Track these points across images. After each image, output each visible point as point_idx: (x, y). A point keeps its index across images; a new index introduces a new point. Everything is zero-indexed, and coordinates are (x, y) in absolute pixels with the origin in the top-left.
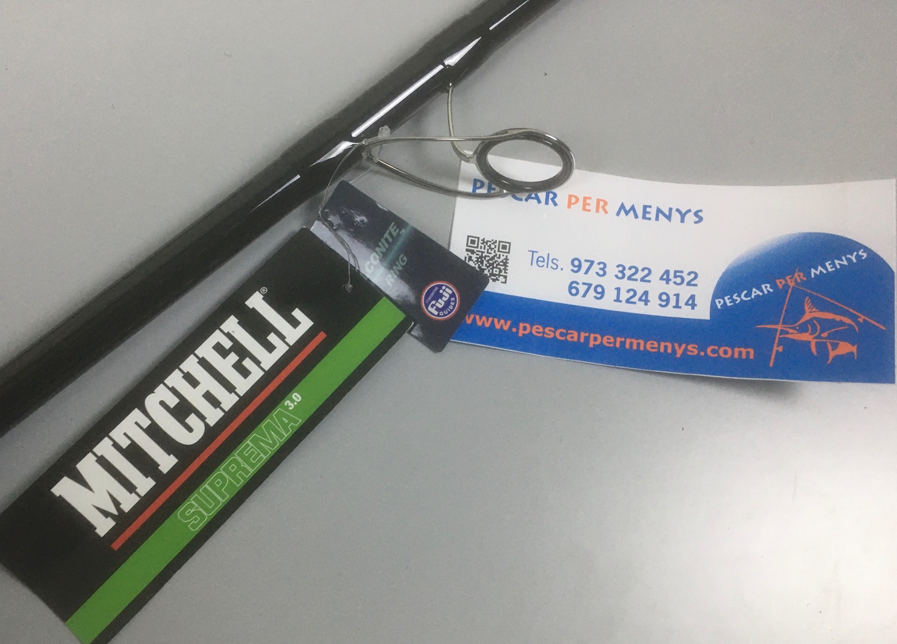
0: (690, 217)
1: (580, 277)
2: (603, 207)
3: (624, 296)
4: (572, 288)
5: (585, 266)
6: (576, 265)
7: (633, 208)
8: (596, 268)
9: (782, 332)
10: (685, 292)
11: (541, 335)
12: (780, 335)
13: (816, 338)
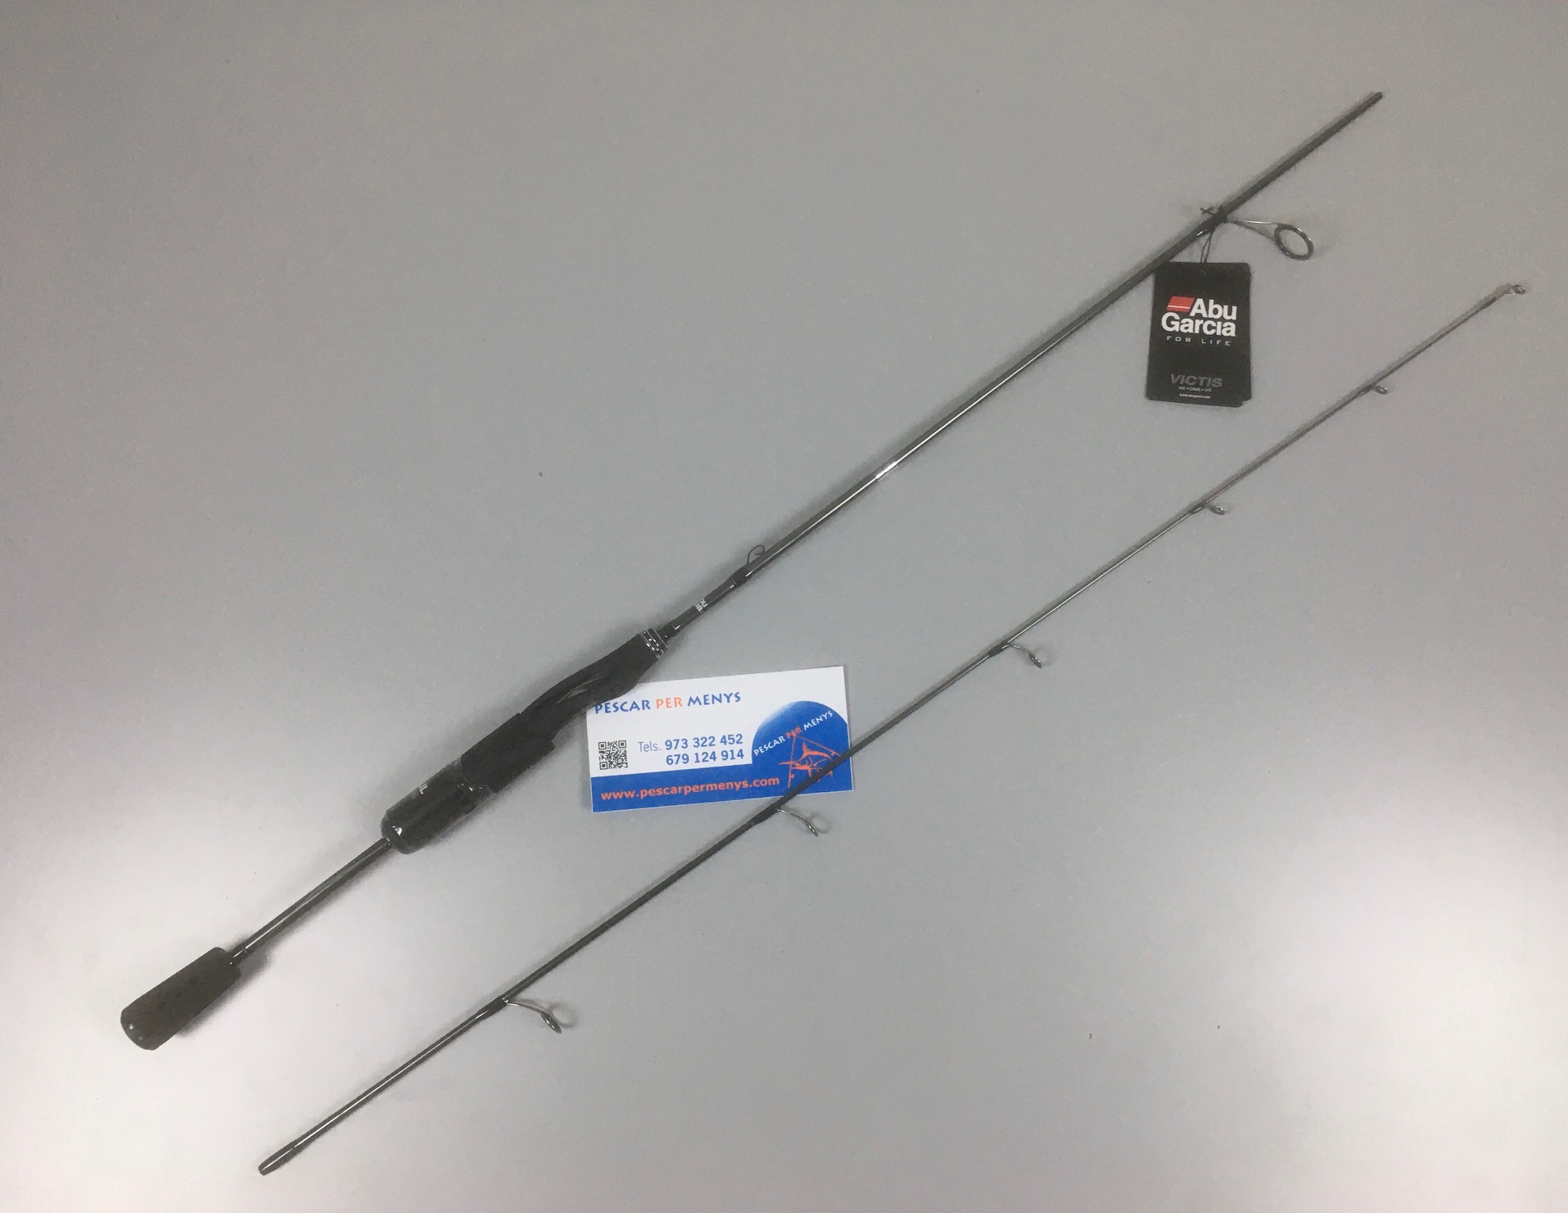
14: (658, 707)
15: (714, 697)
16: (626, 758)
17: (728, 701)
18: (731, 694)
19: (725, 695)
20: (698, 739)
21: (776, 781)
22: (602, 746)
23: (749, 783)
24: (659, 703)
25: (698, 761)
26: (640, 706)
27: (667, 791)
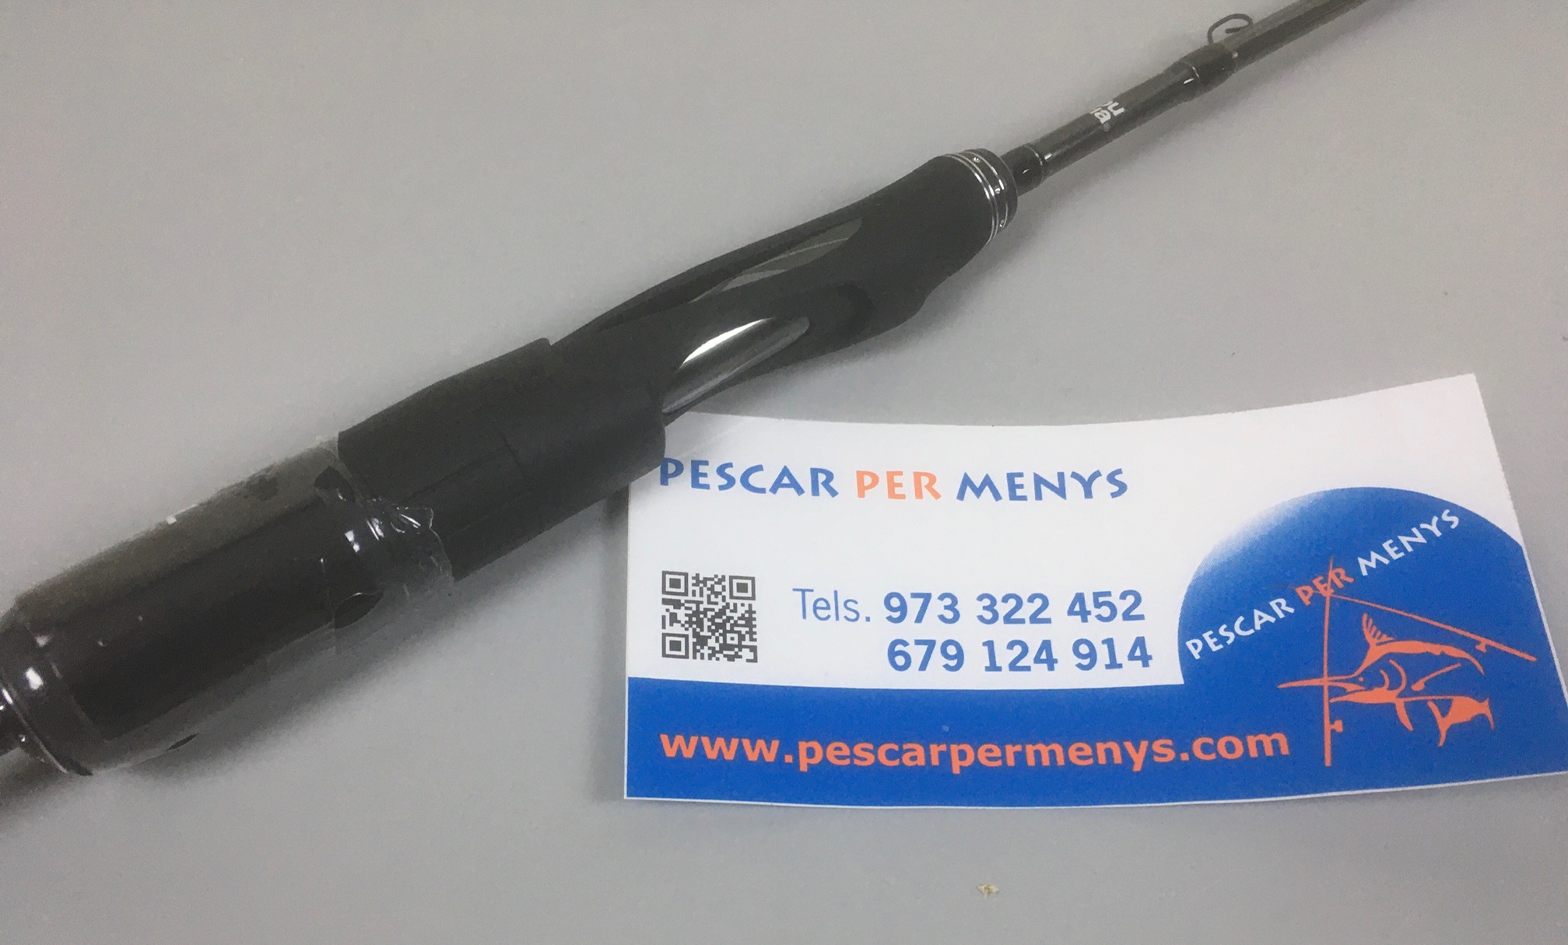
2: (929, 487)
9: (1335, 691)
11: (847, 762)
12: (1330, 697)
13: (1400, 696)
14: (861, 494)
15: (1039, 481)
16: (751, 633)
17: (1088, 494)
18: (1097, 474)
19: (1075, 475)
20: (993, 601)
21: (1275, 743)
22: (675, 583)
23: (1179, 748)
24: (865, 482)
25: (993, 667)
26: (805, 483)
27: (891, 755)
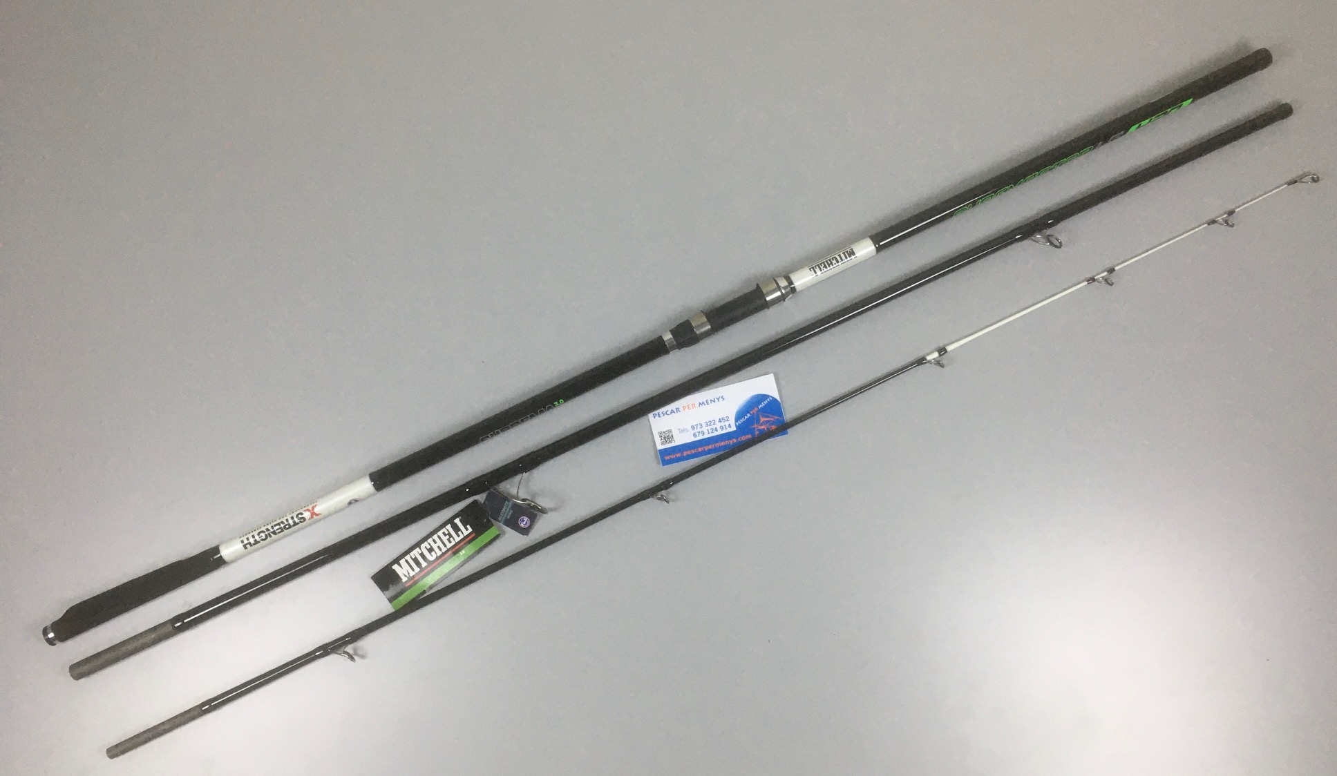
0: (721, 399)
1: (696, 431)
3: (710, 432)
4: (694, 435)
5: (696, 427)
6: (693, 427)
7: (703, 403)
8: (699, 426)
10: (727, 423)
